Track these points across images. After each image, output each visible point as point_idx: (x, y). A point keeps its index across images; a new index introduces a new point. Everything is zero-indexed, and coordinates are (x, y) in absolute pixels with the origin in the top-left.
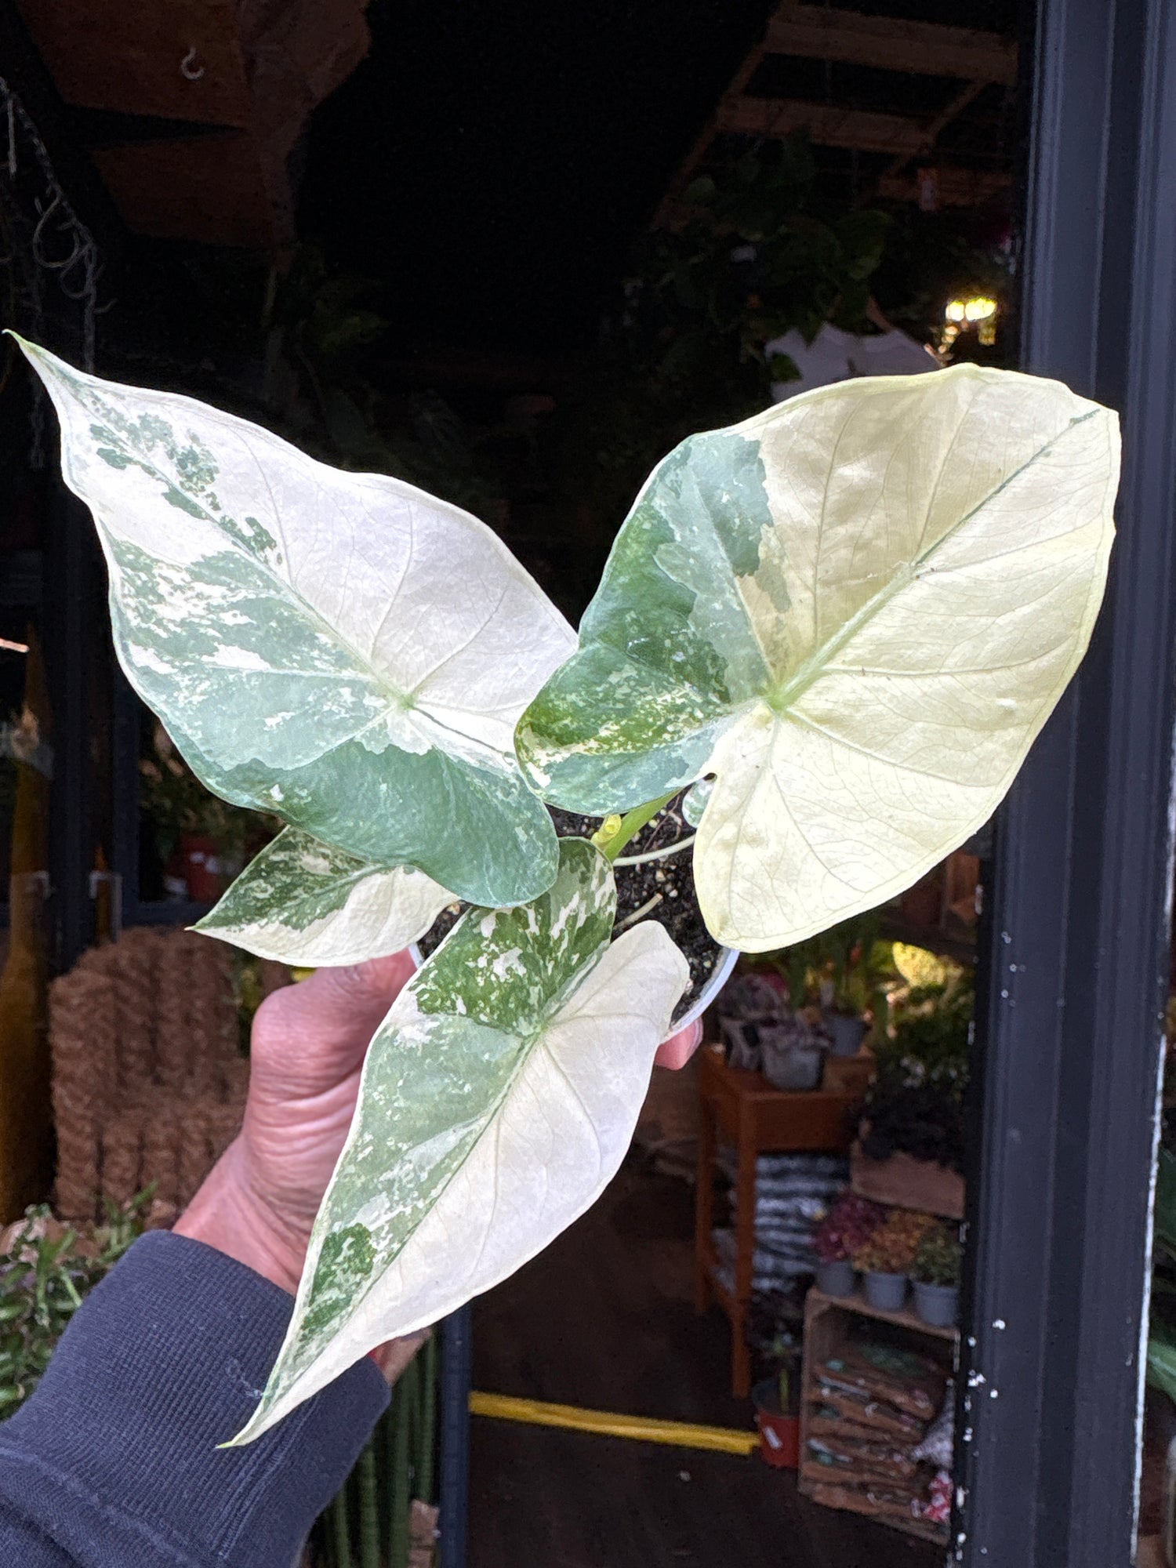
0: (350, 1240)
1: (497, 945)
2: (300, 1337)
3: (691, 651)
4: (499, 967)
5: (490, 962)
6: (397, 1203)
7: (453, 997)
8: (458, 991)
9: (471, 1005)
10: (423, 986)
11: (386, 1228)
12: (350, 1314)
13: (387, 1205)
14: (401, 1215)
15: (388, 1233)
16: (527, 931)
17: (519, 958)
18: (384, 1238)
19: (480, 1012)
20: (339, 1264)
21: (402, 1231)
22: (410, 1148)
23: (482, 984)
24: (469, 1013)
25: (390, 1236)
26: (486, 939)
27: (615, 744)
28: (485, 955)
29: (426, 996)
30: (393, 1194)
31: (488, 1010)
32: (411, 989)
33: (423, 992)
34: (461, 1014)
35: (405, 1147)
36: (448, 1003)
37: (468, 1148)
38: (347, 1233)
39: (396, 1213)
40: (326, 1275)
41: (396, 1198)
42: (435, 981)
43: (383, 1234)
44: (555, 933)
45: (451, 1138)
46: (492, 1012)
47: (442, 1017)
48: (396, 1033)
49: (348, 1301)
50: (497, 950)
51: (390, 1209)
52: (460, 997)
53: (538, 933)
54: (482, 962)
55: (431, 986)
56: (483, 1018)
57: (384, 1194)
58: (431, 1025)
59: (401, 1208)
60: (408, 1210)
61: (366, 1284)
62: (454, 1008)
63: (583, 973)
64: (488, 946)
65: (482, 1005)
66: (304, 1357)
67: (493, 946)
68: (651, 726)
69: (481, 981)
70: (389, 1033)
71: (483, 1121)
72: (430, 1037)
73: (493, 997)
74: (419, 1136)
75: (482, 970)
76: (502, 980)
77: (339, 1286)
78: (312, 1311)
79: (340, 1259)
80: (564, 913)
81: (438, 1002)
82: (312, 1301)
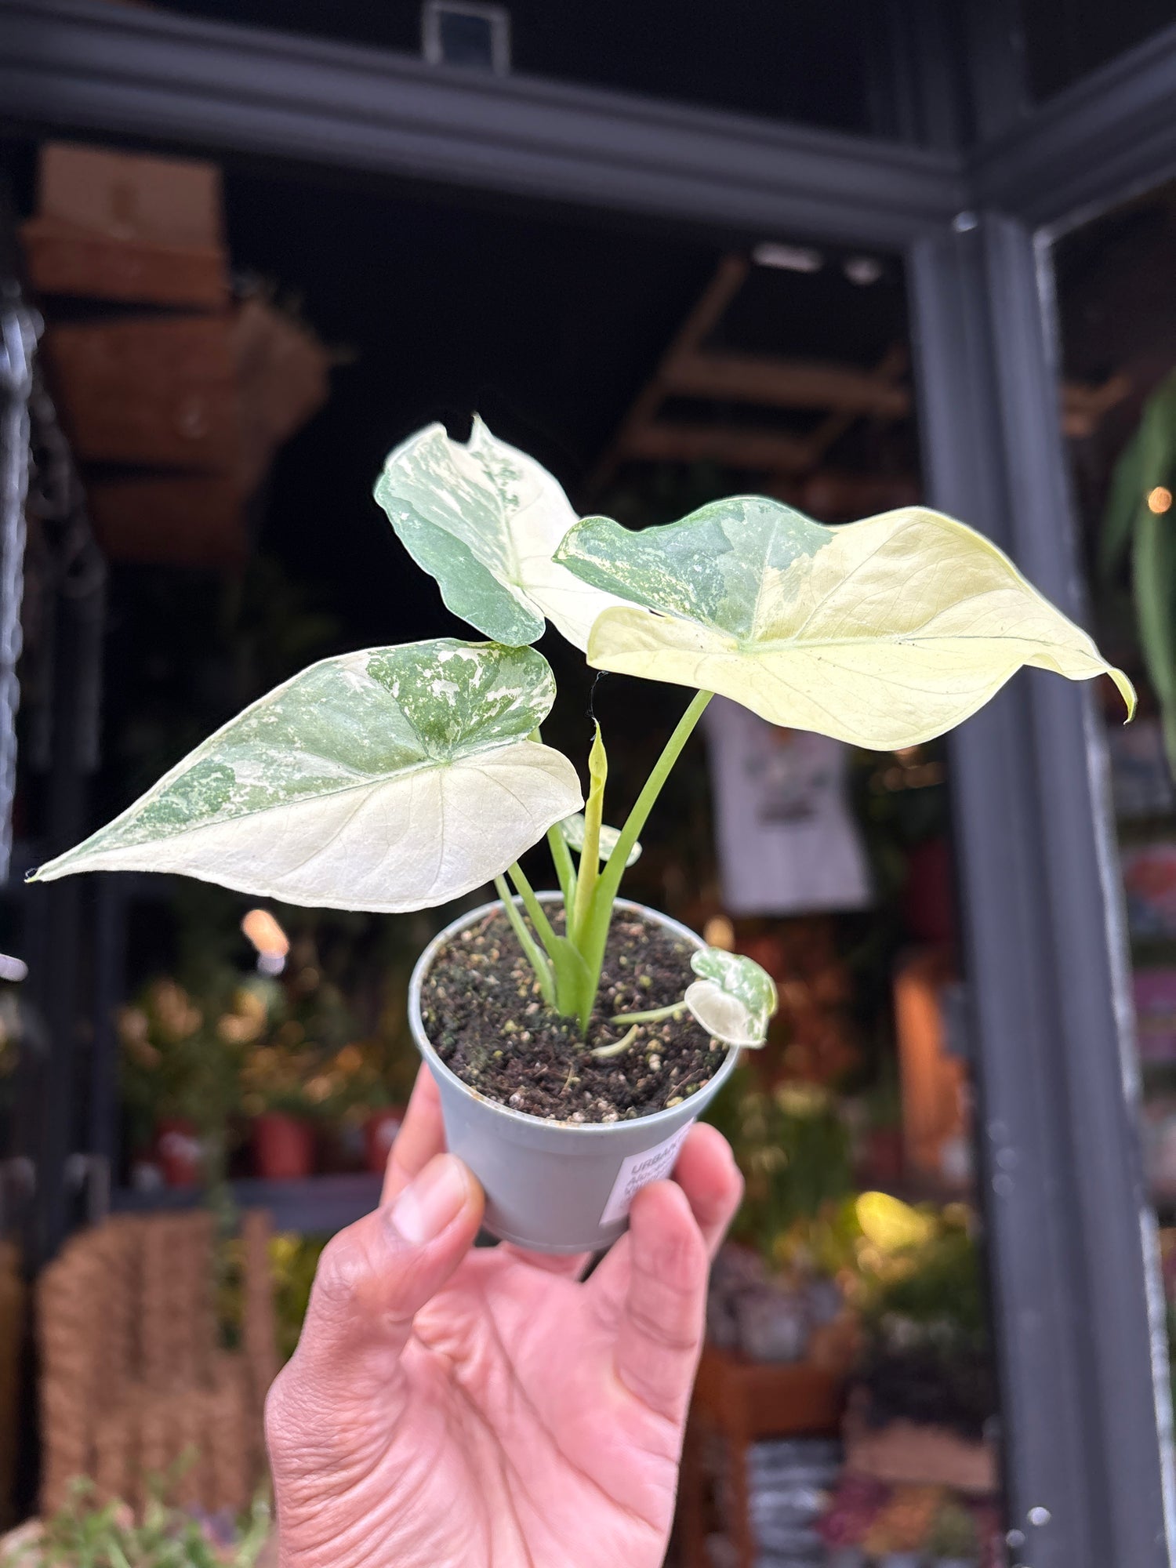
0: (219, 775)
1: (444, 671)
2: (139, 816)
3: (708, 571)
4: (437, 687)
5: (433, 678)
6: (268, 778)
7: (394, 677)
8: (399, 676)
9: (404, 692)
10: (379, 657)
11: (248, 790)
12: (181, 832)
13: (260, 774)
14: (263, 789)
15: (247, 794)
16: (471, 680)
17: (456, 693)
18: (242, 796)
19: (407, 704)
20: (200, 784)
21: (258, 803)
22: (301, 749)
23: (419, 686)
24: (398, 699)
25: (247, 798)
26: (439, 661)
27: (621, 574)
28: (432, 671)
29: (377, 663)
30: (269, 770)
31: (413, 707)
32: (369, 653)
33: (377, 660)
34: (393, 696)
35: (298, 745)
36: (389, 680)
37: (340, 789)
38: (221, 769)
39: (260, 784)
40: (187, 784)
41: (269, 774)
42: (389, 659)
43: (242, 792)
44: (491, 696)
45: (334, 769)
46: (415, 711)
47: (379, 686)
48: (342, 670)
49: (185, 820)
50: (442, 673)
51: (259, 778)
52: (399, 682)
53: (477, 687)
54: (428, 673)
55: (384, 660)
56: (406, 710)
57: (263, 765)
58: (367, 683)
59: (266, 784)
60: (271, 791)
61: (206, 820)
62: (391, 686)
63: (498, 744)
64: (438, 667)
65: (411, 700)
66: (129, 836)
67: (441, 669)
68: (651, 583)
69: (419, 684)
70: (339, 666)
71: (363, 781)
72: (363, 690)
73: (421, 700)
74: (314, 746)
75: (425, 678)
76: (434, 695)
77: (189, 802)
78: (160, 801)
79: (204, 781)
80: (503, 691)
81: (382, 673)
82: (166, 794)
